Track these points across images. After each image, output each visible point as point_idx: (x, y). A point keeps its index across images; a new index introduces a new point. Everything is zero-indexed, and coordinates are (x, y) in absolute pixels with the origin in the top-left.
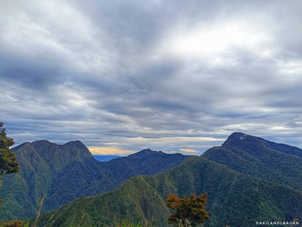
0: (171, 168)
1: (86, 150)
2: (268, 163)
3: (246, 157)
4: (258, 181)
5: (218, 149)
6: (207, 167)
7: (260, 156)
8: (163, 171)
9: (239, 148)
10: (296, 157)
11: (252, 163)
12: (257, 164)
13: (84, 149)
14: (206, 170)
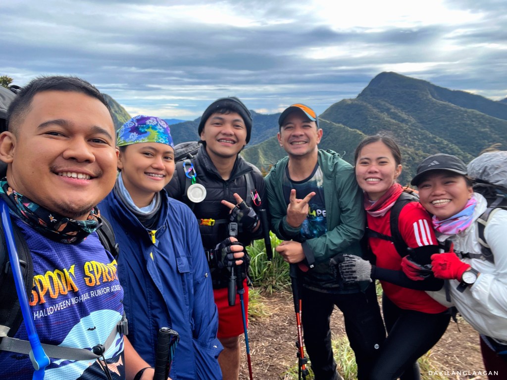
0: (268, 137)
1: (121, 111)
2: (430, 124)
3: (395, 116)
4: (408, 154)
5: (350, 102)
6: (328, 134)
7: (419, 113)
8: (256, 143)
9: (386, 101)
10: (477, 112)
11: (403, 125)
12: (411, 127)
13: (117, 109)
14: (326, 139)
